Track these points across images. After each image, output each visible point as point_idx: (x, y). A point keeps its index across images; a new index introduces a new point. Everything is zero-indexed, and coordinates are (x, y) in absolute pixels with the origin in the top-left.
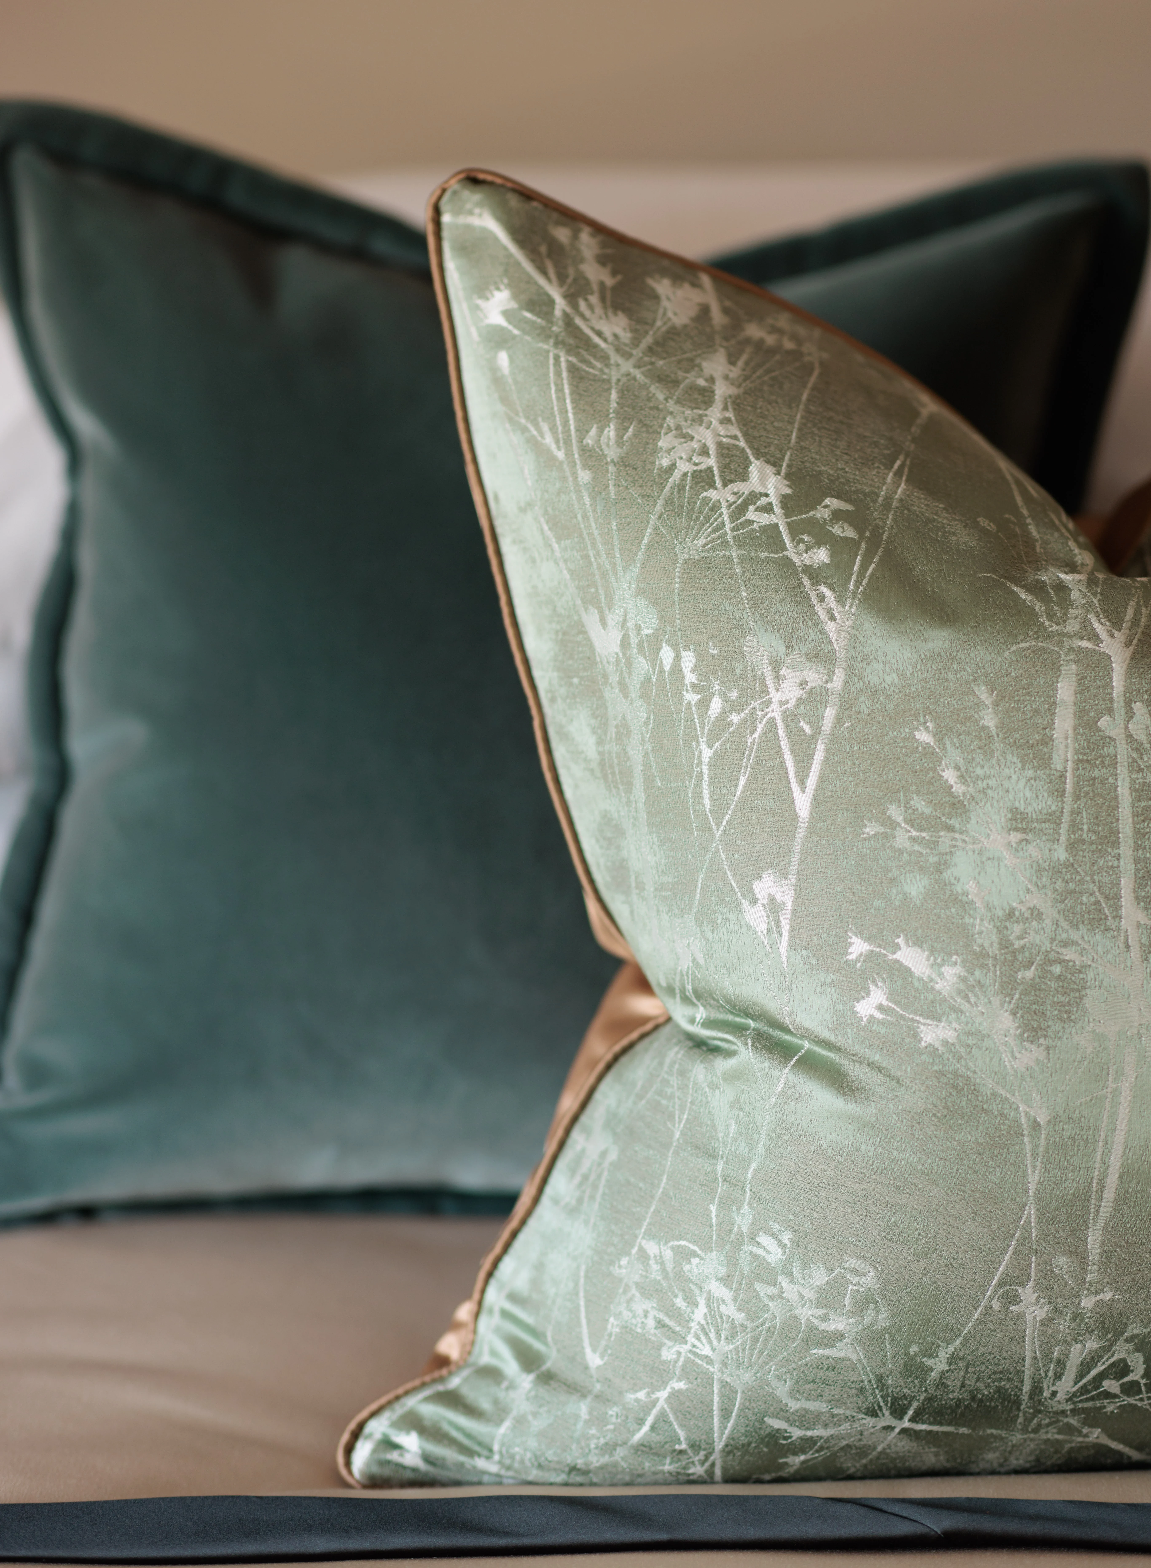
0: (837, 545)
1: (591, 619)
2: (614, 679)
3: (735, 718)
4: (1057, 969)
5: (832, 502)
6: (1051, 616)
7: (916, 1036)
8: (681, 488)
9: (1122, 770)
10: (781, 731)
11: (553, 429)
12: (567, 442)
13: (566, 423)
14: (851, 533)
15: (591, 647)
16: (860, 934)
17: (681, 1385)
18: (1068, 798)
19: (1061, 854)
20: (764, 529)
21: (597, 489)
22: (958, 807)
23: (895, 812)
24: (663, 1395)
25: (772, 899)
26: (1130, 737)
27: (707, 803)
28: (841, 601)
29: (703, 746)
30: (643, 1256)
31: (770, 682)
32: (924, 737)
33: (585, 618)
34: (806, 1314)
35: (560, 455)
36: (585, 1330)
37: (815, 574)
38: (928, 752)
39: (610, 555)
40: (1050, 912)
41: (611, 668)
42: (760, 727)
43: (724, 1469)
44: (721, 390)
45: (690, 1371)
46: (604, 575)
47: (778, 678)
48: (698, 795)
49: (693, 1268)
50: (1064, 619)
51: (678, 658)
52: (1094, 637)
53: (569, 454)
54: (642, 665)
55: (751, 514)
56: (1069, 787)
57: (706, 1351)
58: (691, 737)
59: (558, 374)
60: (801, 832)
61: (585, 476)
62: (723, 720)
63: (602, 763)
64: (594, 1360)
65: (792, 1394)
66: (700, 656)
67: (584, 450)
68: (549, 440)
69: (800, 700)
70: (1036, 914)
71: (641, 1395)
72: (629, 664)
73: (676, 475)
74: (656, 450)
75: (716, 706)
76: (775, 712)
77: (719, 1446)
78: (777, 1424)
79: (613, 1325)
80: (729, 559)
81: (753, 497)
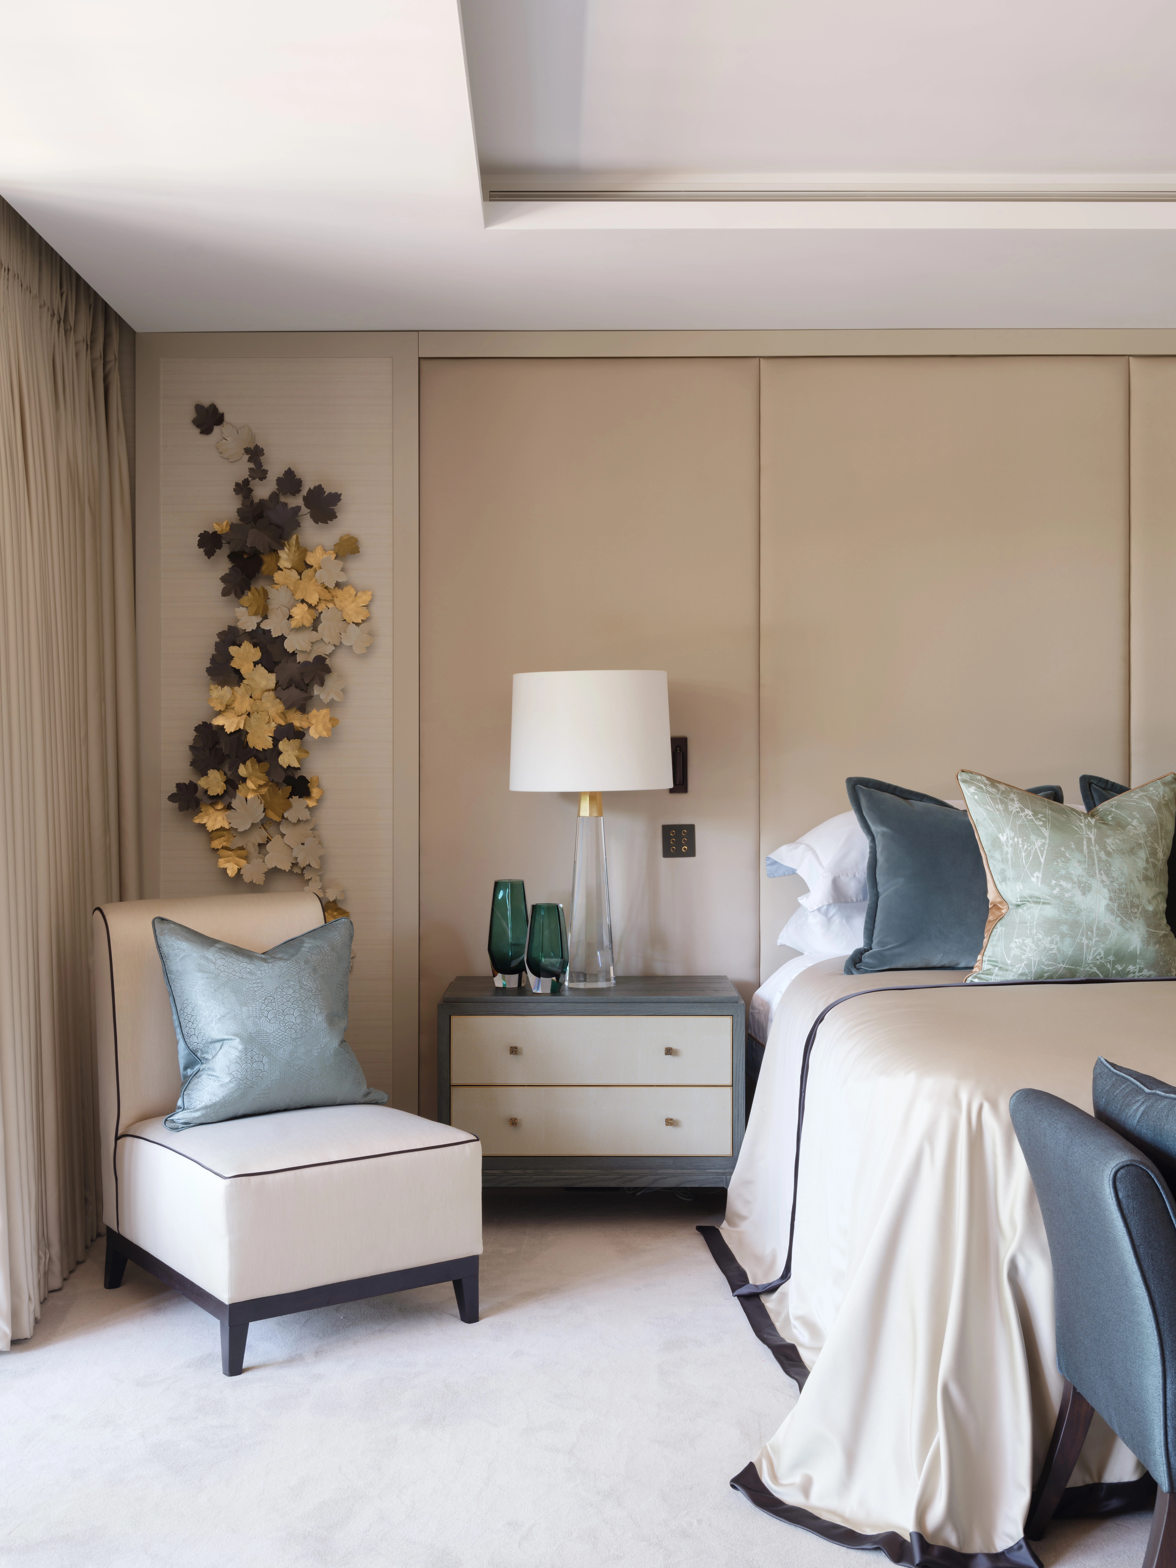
0: (1043, 821)
1: (1000, 836)
2: (1005, 844)
3: (1029, 848)
4: (1087, 884)
5: (1041, 815)
6: (1081, 831)
7: (1064, 896)
8: (1015, 813)
9: (1095, 854)
10: (1038, 850)
11: (989, 806)
12: (993, 808)
13: (992, 805)
14: (1045, 819)
15: (1000, 840)
16: (1054, 880)
17: (1026, 962)
18: (1087, 858)
19: (1087, 867)
20: (1031, 819)
21: (1000, 814)
22: (1069, 859)
23: (1059, 861)
24: (1023, 964)
25: (1037, 876)
26: (1096, 850)
27: (1024, 862)
28: (1046, 829)
29: (1023, 853)
30: (1016, 942)
31: (1035, 842)
32: (1063, 849)
33: (999, 835)
34: (1048, 945)
35: (992, 810)
36: (1006, 958)
37: (1041, 826)
38: (1064, 851)
39: (1004, 824)
40: (1086, 876)
41: (1004, 843)
42: (1034, 849)
43: (1034, 978)
44: (1015, 799)
45: (1028, 959)
46: (1003, 828)
47: (1037, 841)
48: (1022, 861)
49: (1026, 941)
50: (1083, 832)
51: (1018, 840)
52: (1088, 835)
53: (994, 809)
54: (1011, 842)
55: (1028, 817)
56: (1087, 856)
57: (1030, 955)
58: (1021, 852)
59: (988, 798)
60: (1042, 865)
61: (998, 813)
62: (1027, 849)
63: (1002, 860)
64: (1009, 962)
65: (1046, 961)
66: (1022, 839)
67: (996, 809)
68: (989, 808)
69: (1041, 845)
70: (1083, 876)
71: (1019, 965)
72: (1008, 842)
73: (1013, 812)
74: (1008, 808)
75: (1025, 847)
76: (1037, 847)
77: (1033, 973)
78: (1043, 967)
79: (1012, 955)
80: (1026, 824)
81: (1027, 815)
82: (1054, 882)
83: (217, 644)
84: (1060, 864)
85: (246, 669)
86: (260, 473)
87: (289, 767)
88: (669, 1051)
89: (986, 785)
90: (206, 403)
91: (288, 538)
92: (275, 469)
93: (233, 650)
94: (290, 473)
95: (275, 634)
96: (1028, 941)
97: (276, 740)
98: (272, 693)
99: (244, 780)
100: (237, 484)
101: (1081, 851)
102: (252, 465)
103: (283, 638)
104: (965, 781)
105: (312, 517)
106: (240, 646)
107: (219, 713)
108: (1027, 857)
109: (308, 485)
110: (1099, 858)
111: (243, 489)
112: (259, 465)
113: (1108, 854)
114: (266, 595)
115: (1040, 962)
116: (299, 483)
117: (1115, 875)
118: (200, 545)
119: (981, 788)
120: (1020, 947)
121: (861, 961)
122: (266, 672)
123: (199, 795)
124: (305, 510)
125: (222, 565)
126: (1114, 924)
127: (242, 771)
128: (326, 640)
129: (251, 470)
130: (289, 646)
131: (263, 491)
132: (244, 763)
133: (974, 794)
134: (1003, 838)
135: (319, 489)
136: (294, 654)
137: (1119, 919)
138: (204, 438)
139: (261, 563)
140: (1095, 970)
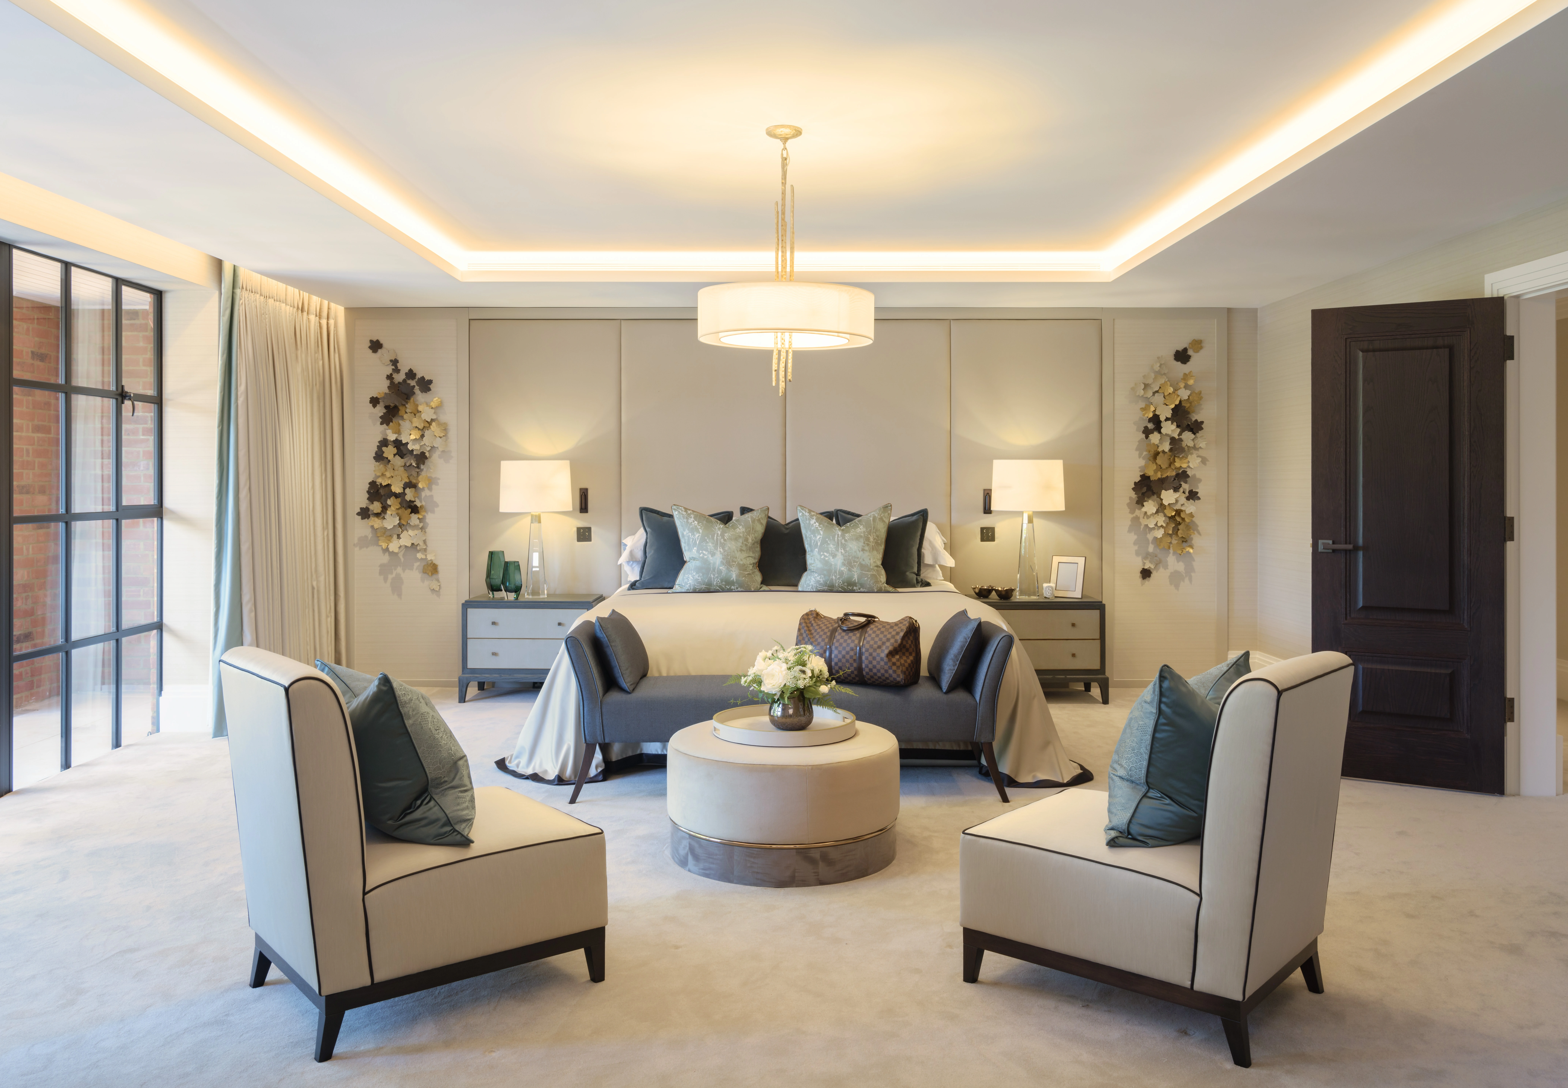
8: (694, 525)
10: (696, 538)
34: (701, 578)
36: (684, 582)
39: (686, 527)
44: (695, 519)
45: (691, 583)
47: (696, 535)
49: (693, 576)
51: (690, 534)
55: (698, 525)
57: (693, 582)
59: (682, 514)
60: (697, 545)
64: (688, 583)
65: (697, 584)
74: (691, 522)
79: (686, 581)
80: (697, 528)
82: (701, 551)
83: (378, 446)
84: (704, 544)
85: (391, 457)
86: (397, 370)
87: (410, 500)
88: (560, 624)
89: (682, 511)
90: (375, 339)
91: (409, 399)
92: (404, 369)
93: (384, 449)
94: (411, 371)
95: (404, 442)
96: (690, 576)
97: (404, 489)
98: (402, 468)
99: (390, 506)
100: (387, 375)
101: (713, 539)
102: (393, 367)
103: (407, 443)
104: (674, 509)
105: (420, 390)
106: (387, 447)
107: (379, 477)
108: (692, 541)
109: (419, 376)
110: (720, 542)
111: (390, 377)
112: (396, 367)
113: (725, 540)
114: (399, 425)
115: (695, 585)
116: (415, 374)
117: (726, 549)
118: (371, 402)
119: (680, 512)
120: (687, 579)
121: (635, 585)
122: (400, 458)
123: (370, 513)
124: (417, 387)
125: (380, 410)
126: (724, 569)
127: (389, 502)
128: (427, 444)
129: (393, 369)
130: (410, 447)
131: (399, 378)
132: (390, 499)
133: (677, 515)
134: (685, 533)
135: (423, 378)
136: (412, 451)
137: (726, 567)
138: (374, 354)
139: (398, 410)
140: (718, 588)
